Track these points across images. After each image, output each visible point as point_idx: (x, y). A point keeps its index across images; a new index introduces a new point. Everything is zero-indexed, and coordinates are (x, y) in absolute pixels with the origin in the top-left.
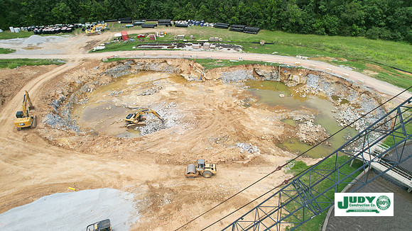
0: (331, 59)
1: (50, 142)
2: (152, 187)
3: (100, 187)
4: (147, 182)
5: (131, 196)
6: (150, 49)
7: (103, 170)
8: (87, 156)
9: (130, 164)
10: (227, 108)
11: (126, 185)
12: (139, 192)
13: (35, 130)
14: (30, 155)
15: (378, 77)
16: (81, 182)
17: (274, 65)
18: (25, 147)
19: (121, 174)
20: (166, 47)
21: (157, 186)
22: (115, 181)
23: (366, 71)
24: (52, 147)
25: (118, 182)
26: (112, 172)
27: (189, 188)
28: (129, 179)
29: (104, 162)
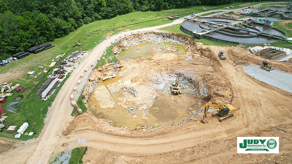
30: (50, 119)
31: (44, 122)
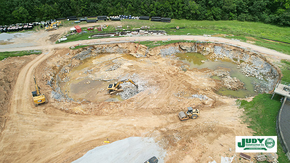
0: (225, 35)
1: (67, 112)
2: (162, 131)
3: (125, 137)
4: (156, 128)
5: (152, 139)
6: (102, 37)
7: (120, 125)
8: (101, 117)
9: (137, 118)
10: (173, 73)
11: (143, 133)
12: (155, 136)
13: (48, 104)
14: (57, 123)
15: (257, 44)
16: (111, 136)
17: (192, 42)
18: (49, 118)
19: (135, 126)
20: (113, 35)
21: (164, 129)
22: (134, 132)
23: (248, 41)
24: (70, 115)
25: (137, 132)
26: (127, 125)
27: (187, 127)
28: (143, 128)
29: (117, 120)
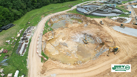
30: (30, 66)
31: (28, 68)
